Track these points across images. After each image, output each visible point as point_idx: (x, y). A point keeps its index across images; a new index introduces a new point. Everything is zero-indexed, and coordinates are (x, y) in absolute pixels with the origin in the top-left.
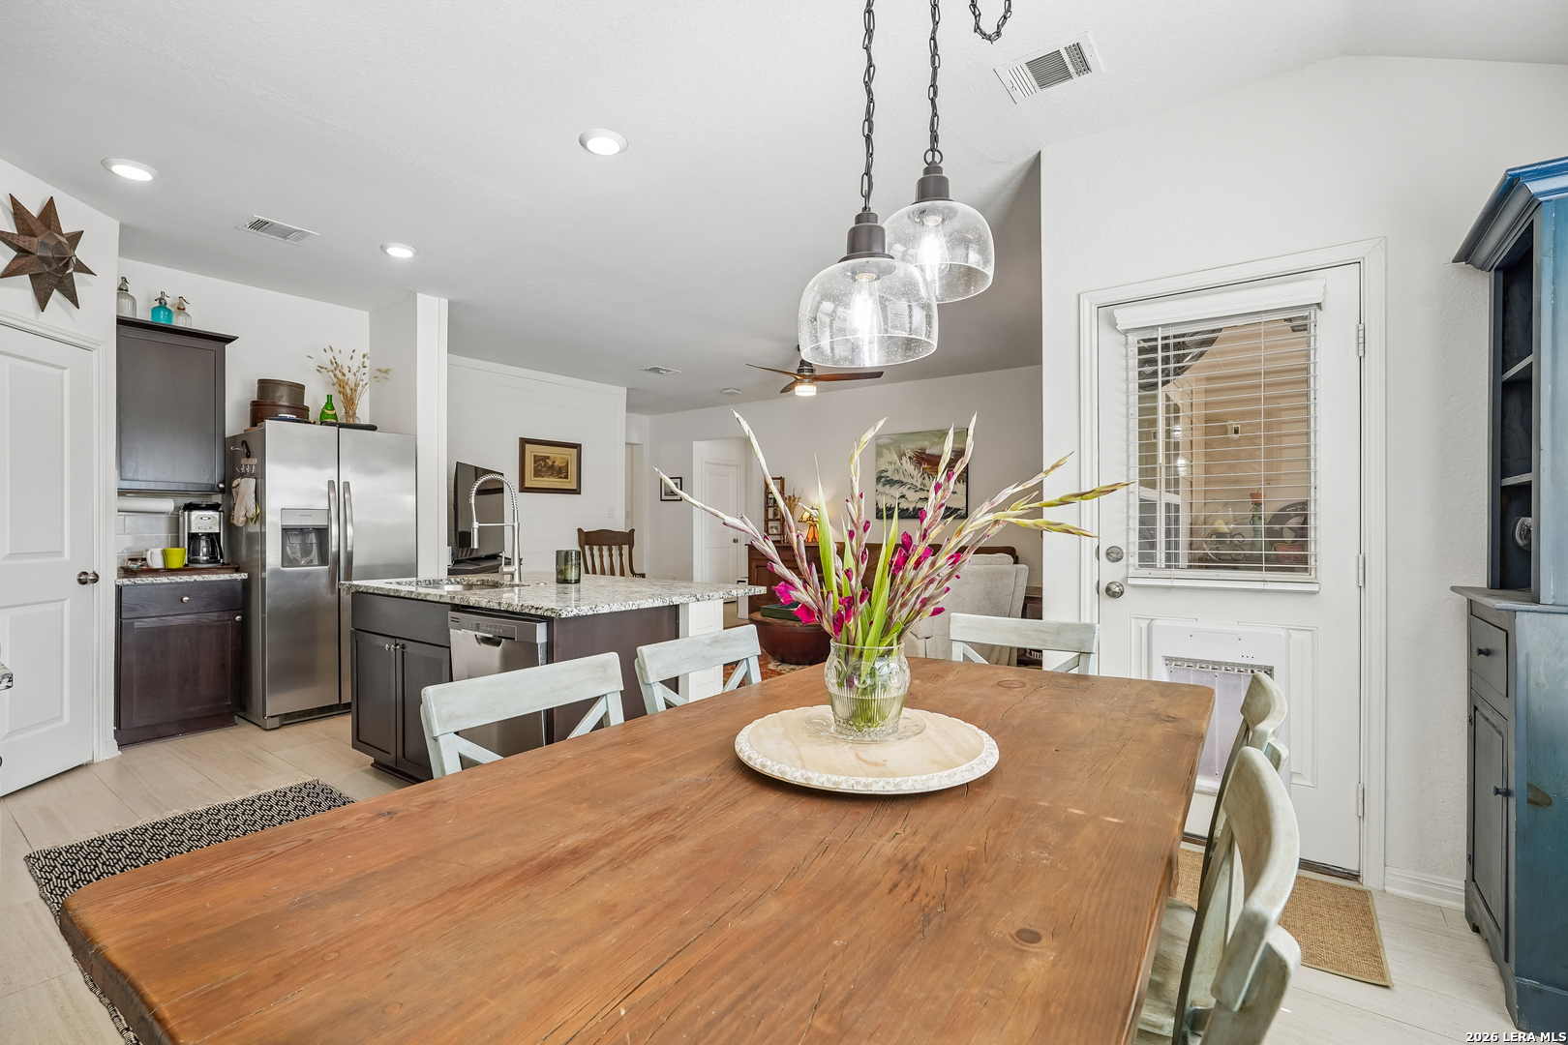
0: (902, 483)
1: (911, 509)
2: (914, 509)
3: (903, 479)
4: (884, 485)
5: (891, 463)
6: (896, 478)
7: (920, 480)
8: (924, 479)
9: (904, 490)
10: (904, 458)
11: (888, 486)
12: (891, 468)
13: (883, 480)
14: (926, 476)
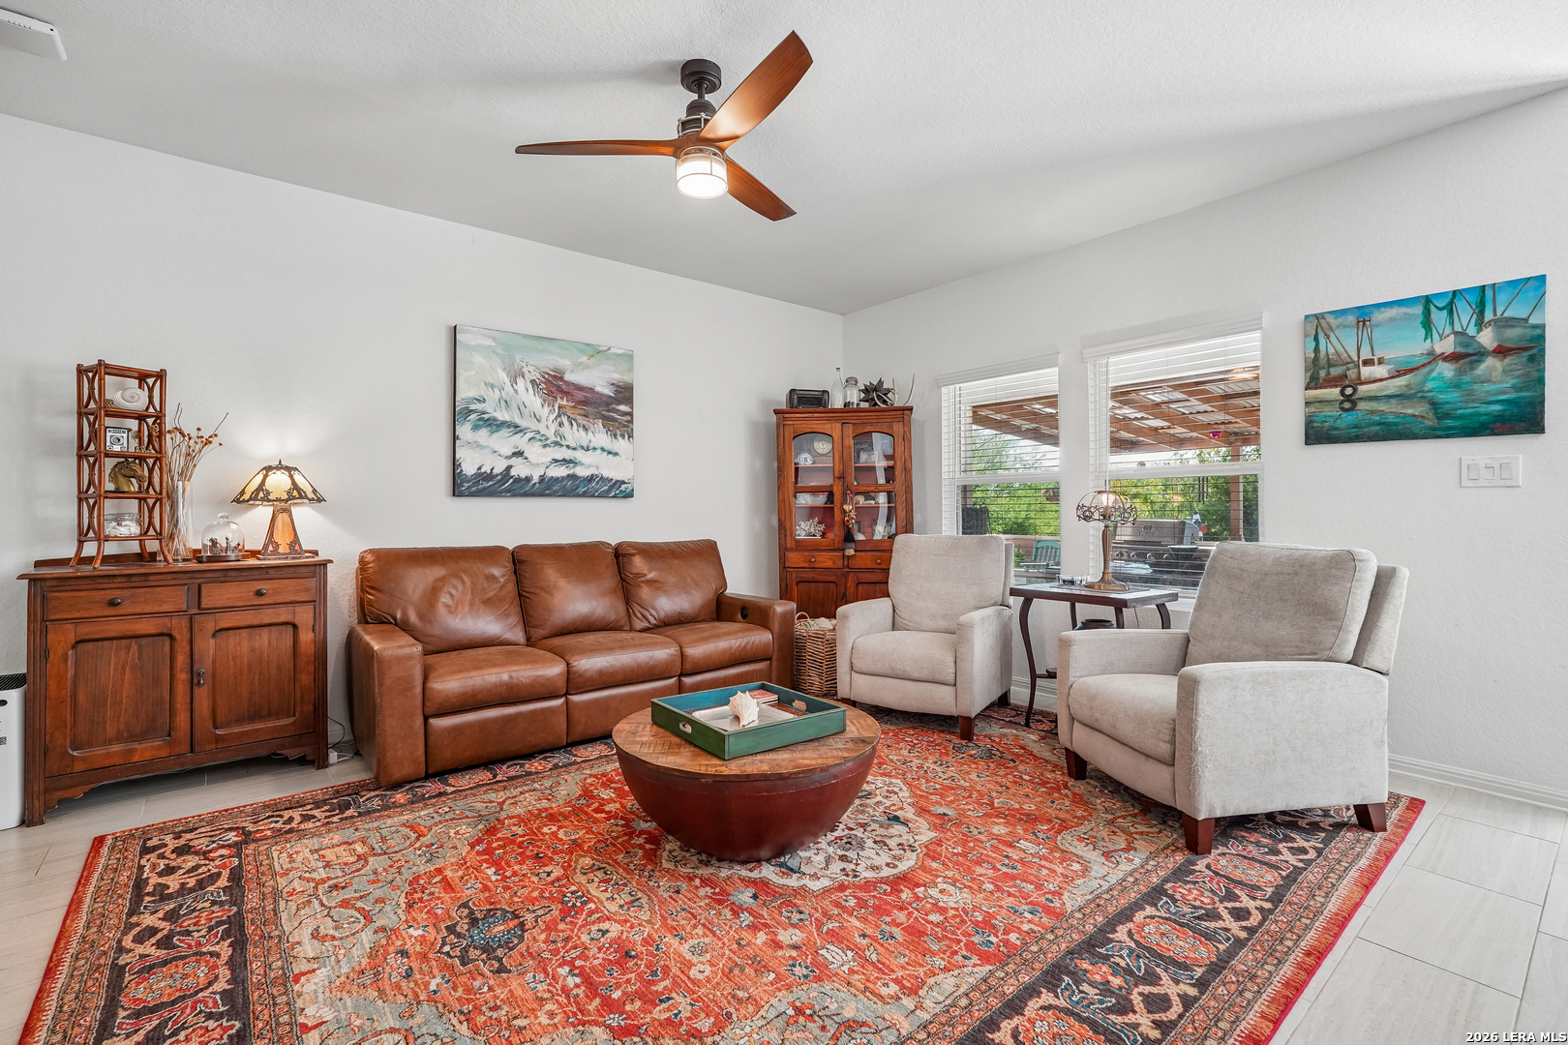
0: (517, 429)
1: (536, 479)
2: (542, 479)
3: (518, 420)
4: (476, 428)
5: (492, 386)
6: (502, 415)
7: (553, 427)
8: (561, 424)
9: (520, 442)
10: (520, 380)
11: (484, 432)
12: (493, 396)
13: (473, 417)
14: (565, 419)
